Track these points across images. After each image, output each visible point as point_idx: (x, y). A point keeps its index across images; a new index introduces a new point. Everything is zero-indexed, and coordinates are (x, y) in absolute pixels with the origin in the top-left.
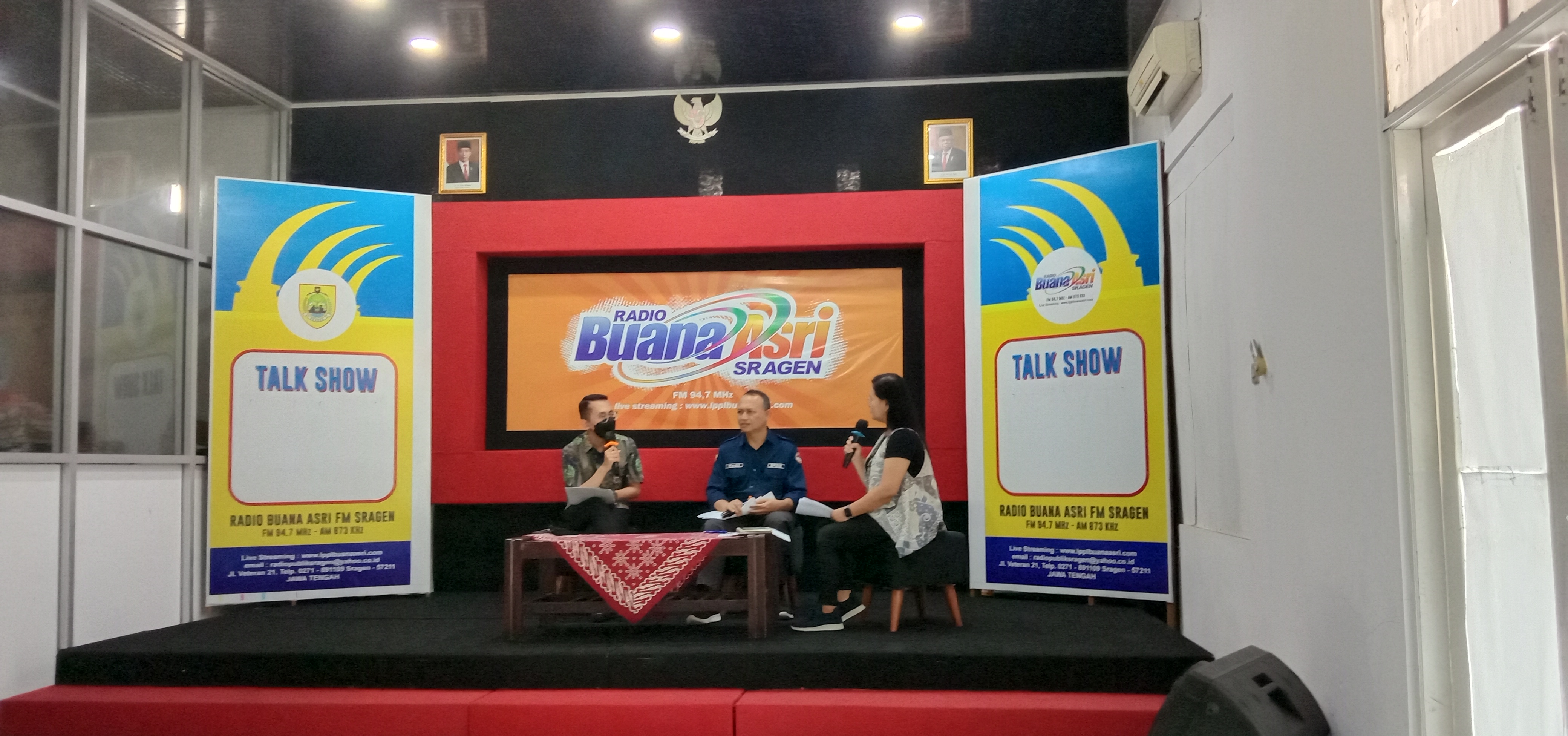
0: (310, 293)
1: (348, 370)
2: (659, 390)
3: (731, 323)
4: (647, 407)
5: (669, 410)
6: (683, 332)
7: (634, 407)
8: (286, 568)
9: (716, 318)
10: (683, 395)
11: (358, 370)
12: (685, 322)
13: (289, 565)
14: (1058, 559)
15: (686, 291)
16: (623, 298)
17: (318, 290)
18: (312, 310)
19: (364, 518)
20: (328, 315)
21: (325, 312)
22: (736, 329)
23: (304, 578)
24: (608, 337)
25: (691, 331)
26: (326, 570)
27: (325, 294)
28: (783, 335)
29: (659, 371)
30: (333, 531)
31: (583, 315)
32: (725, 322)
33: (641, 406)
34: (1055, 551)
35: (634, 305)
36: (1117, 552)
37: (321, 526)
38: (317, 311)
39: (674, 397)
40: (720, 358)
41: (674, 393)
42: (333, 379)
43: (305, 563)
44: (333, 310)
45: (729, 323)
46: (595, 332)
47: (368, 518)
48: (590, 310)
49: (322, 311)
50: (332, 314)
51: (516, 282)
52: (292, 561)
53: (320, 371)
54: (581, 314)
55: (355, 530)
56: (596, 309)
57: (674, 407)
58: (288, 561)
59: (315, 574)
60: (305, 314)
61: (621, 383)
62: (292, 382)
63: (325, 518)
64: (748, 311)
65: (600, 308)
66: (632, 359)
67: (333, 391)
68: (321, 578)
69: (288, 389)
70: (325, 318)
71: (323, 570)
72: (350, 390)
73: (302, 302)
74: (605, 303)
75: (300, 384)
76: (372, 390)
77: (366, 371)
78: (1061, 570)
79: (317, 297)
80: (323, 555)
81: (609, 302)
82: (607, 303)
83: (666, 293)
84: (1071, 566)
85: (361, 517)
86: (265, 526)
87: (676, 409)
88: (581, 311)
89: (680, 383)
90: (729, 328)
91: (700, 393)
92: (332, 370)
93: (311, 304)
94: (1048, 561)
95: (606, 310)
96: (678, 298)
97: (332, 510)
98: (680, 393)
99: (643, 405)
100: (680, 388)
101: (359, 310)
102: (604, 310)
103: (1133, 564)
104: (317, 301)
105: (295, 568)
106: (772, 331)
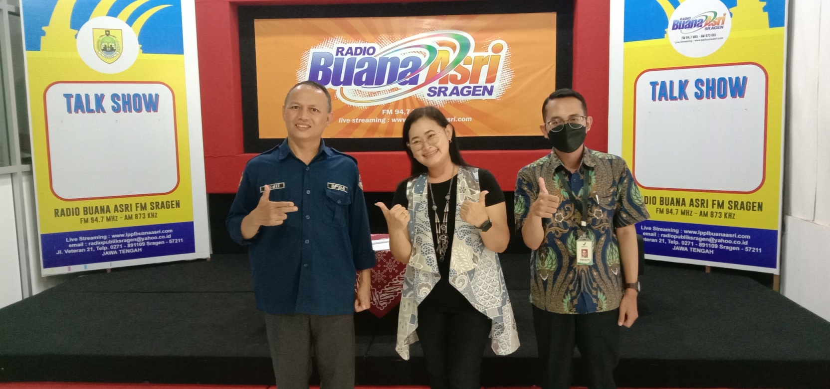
0: (102, 36)
1: (136, 95)
2: (371, 109)
3: (425, 57)
4: (363, 121)
5: (380, 123)
6: (389, 64)
7: (354, 121)
8: (101, 246)
9: (414, 53)
10: (390, 112)
11: (144, 95)
12: (390, 56)
13: (103, 243)
14: (681, 237)
15: (390, 32)
16: (342, 37)
17: (108, 33)
18: (105, 49)
19: (157, 206)
20: (117, 53)
21: (114, 50)
22: (429, 62)
23: (116, 252)
24: (332, 68)
25: (395, 62)
26: (132, 245)
27: (114, 36)
28: (465, 66)
29: (371, 94)
30: (134, 217)
31: (312, 51)
32: (421, 56)
33: (358, 121)
34: (680, 231)
35: (351, 43)
36: (733, 235)
37: (124, 213)
38: (109, 50)
39: (383, 114)
40: (417, 84)
41: (383, 110)
42: (125, 103)
43: (115, 241)
44: (121, 47)
45: (423, 56)
46: (322, 64)
47: (160, 206)
48: (317, 47)
49: (112, 50)
50: (120, 52)
51: (260, 25)
52: (105, 240)
53: (114, 97)
54: (311, 49)
55: (150, 215)
56: (322, 46)
57: (383, 121)
58: (102, 240)
59: (123, 248)
60: (100, 52)
61: (344, 103)
62: (93, 106)
63: (127, 207)
64: (438, 48)
65: (325, 45)
66: (350, 84)
67: (126, 112)
68: (128, 251)
69: (90, 111)
70: (115, 55)
71: (129, 246)
72: (139, 110)
73: (96, 43)
74: (329, 41)
75: (100, 108)
76: (156, 110)
77: (150, 95)
78: (684, 246)
79: (108, 39)
80: (128, 235)
81: (331, 40)
82: (330, 42)
83: (375, 33)
84: (692, 243)
85: (154, 205)
86: (82, 215)
87: (385, 122)
88: (310, 48)
89: (388, 103)
90: (424, 61)
91: (402, 110)
92: (123, 95)
93: (103, 44)
94: (673, 238)
95: (329, 46)
96: (384, 37)
97: (133, 201)
98: (388, 111)
99: (360, 120)
100: (387, 106)
101: (141, 48)
102: (328, 47)
103: (747, 244)
104: (108, 42)
105: (108, 246)
106: (457, 62)
